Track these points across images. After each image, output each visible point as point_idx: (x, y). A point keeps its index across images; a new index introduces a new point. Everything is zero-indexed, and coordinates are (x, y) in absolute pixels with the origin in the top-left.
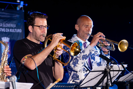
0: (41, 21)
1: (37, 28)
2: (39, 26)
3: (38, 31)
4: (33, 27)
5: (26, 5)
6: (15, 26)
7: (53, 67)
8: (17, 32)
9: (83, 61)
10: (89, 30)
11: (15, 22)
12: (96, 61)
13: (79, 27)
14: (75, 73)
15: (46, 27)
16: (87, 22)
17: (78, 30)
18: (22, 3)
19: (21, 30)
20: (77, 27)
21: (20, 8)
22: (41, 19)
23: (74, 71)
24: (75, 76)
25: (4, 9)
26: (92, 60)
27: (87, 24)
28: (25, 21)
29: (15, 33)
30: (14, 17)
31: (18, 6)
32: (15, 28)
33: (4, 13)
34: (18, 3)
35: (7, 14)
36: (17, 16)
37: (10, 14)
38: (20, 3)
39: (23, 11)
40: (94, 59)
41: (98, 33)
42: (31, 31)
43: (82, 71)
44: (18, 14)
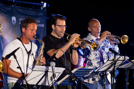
0: (61, 22)
1: (58, 27)
2: (60, 26)
3: (59, 29)
4: (55, 26)
5: (48, 5)
6: (39, 22)
7: (71, 54)
8: (41, 26)
9: (94, 53)
10: (98, 29)
11: (39, 19)
12: (105, 51)
13: (91, 28)
14: (90, 61)
15: (65, 26)
16: (95, 24)
17: (90, 31)
18: (45, 4)
19: (43, 25)
20: (89, 29)
21: (44, 8)
22: (61, 20)
23: (89, 60)
24: (90, 63)
25: (32, 8)
26: (103, 51)
27: (96, 26)
28: (47, 18)
29: (39, 27)
30: (38, 15)
31: (42, 6)
32: (39, 23)
33: (31, 12)
34: (42, 4)
35: (33, 12)
36: (41, 14)
37: (36, 12)
38: (43, 4)
39: (46, 10)
40: (104, 49)
41: (106, 32)
42: (54, 29)
43: (95, 59)
44: (42, 12)
